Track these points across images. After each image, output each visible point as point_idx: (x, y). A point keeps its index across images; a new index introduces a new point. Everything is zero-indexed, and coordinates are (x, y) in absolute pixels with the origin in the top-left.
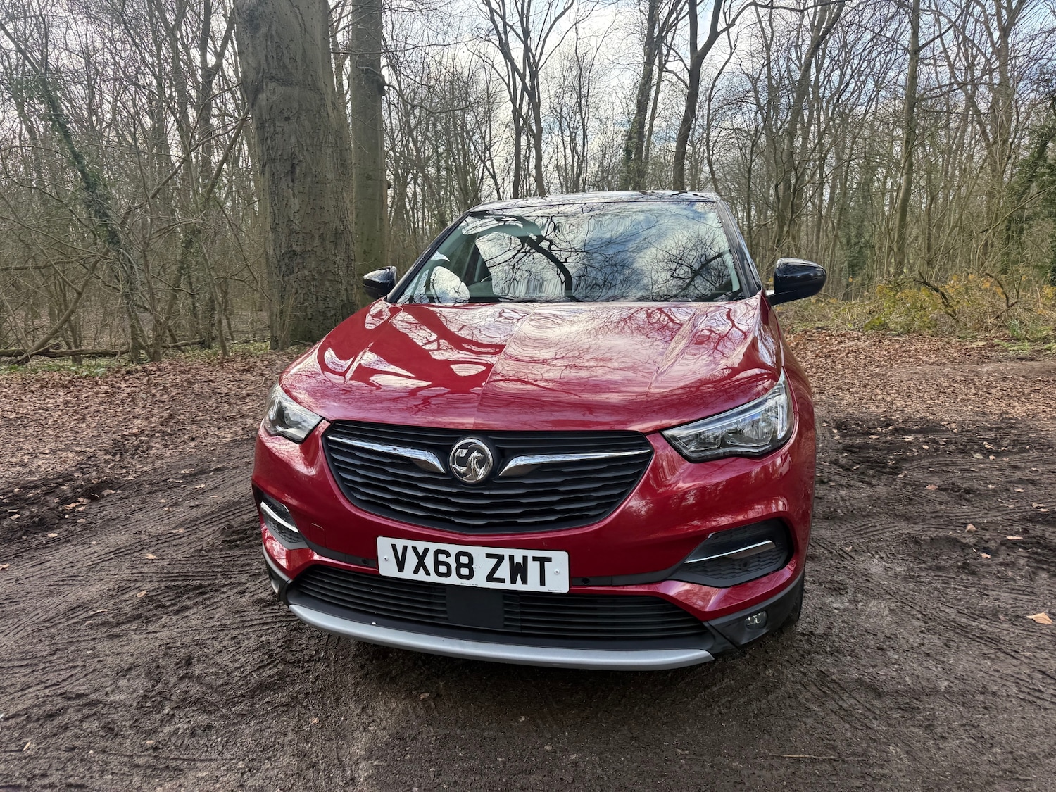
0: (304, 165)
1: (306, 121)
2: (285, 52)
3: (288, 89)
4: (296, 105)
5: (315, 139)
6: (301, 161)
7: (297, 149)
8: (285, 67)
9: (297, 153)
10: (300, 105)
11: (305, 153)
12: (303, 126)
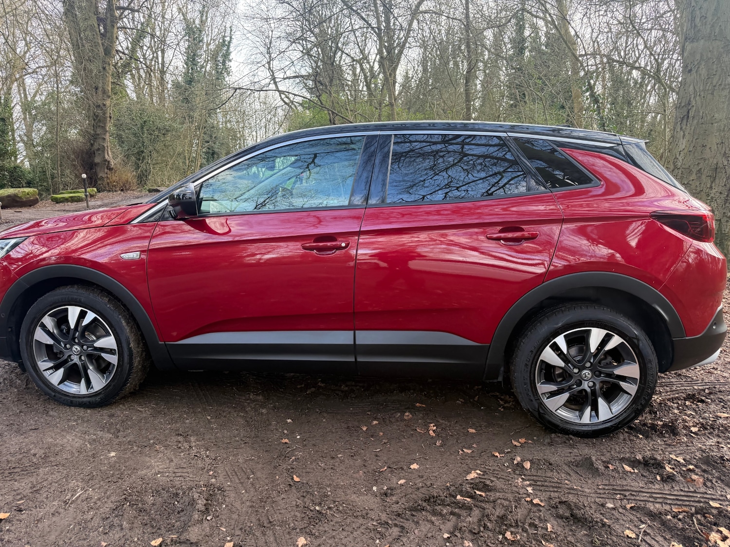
0: (694, 108)
1: (704, 70)
2: (698, 13)
3: (695, 44)
4: (698, 57)
5: (708, 84)
6: (693, 106)
7: (693, 96)
8: (695, 26)
9: (692, 100)
10: (702, 55)
11: (698, 97)
12: (700, 75)
